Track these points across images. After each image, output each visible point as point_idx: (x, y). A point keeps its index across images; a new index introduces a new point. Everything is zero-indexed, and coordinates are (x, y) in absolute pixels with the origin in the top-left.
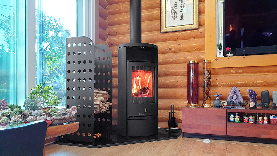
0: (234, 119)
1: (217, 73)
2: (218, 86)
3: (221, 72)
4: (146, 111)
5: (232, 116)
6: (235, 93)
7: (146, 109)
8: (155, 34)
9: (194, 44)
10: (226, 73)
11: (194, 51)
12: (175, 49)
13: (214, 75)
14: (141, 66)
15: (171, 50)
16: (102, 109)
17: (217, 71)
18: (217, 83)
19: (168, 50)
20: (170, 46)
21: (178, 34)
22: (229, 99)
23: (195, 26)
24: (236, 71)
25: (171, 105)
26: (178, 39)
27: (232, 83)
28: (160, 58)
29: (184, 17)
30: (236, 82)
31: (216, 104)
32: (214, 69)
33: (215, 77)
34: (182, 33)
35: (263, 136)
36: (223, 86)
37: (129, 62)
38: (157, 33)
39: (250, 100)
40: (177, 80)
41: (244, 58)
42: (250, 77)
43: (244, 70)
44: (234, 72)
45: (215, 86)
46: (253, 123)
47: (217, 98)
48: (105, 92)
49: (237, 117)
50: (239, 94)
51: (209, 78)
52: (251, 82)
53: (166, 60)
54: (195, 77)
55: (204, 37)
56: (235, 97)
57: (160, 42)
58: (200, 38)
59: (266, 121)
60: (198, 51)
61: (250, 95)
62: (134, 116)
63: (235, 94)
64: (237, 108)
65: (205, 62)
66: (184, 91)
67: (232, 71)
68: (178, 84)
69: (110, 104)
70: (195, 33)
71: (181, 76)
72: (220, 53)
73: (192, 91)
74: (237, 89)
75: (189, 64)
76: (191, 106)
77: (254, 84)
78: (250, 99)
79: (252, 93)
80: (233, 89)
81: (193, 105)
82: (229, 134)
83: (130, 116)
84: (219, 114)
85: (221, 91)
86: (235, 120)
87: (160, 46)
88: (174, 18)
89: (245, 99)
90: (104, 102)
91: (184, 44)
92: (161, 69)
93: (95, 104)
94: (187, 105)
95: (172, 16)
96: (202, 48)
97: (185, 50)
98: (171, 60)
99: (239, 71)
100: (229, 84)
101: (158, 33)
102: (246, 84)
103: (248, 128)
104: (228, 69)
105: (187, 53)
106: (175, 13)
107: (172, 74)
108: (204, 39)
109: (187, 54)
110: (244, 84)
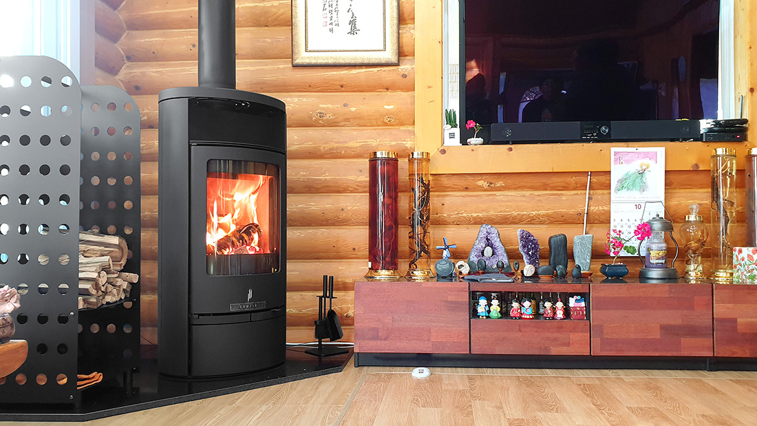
0: (487, 309)
1: (444, 189)
2: (446, 221)
3: (455, 187)
4: (250, 296)
5: (483, 302)
6: (488, 239)
7: (250, 291)
8: (276, 67)
9: (386, 107)
10: (467, 188)
11: (385, 124)
12: (336, 116)
13: (437, 193)
14: (234, 161)
15: (324, 118)
16: (105, 293)
17: (445, 181)
18: (445, 215)
19: (314, 118)
20: (320, 106)
21: (341, 72)
22: (474, 258)
23: (390, 55)
24: (492, 184)
25: (325, 277)
26: (342, 87)
27: (481, 215)
28: (295, 138)
29: (358, 28)
30: (492, 213)
31: (444, 270)
32: (437, 176)
33: (440, 198)
34: (354, 71)
35: (555, 351)
36: (458, 223)
37: (198, 145)
38: (281, 66)
39: (525, 259)
40: (343, 205)
41: (511, 149)
42: (524, 199)
43: (510, 181)
44: (485, 185)
45: (440, 223)
46: (531, 317)
47: (446, 253)
48: (115, 240)
49: (495, 302)
50: (497, 243)
51: (425, 201)
52: (525, 213)
53: (308, 145)
54: (390, 197)
55: (411, 88)
56: (488, 251)
57: (291, 92)
58: (402, 90)
59: (562, 313)
60: (396, 125)
61: (524, 247)
62: (214, 315)
63: (489, 243)
64: (494, 279)
65: (415, 156)
66: (359, 236)
67: (480, 183)
68: (343, 215)
69: (134, 278)
70: (386, 74)
71: (351, 192)
72: (452, 136)
73: (382, 236)
74: (494, 230)
75: (373, 161)
76: (378, 278)
77: (533, 217)
78: (524, 257)
79: (527, 240)
80: (484, 229)
81: (383, 274)
82: (475, 350)
83: (200, 315)
84: (450, 298)
85: (453, 235)
86: (489, 312)
87: (293, 104)
88: (332, 26)
89: (513, 255)
90: (114, 273)
91: (359, 104)
92: (296, 170)
93: (81, 279)
94: (369, 275)
95: (326, 20)
96: (406, 120)
97: (361, 121)
98: (324, 147)
99: (498, 185)
100: (474, 218)
101: (285, 65)
102: (514, 218)
103: (520, 331)
104: (471, 178)
105: (366, 130)
106: (334, 14)
107: (327, 186)
108: (410, 93)
109: (368, 132)
110: (509, 218)
